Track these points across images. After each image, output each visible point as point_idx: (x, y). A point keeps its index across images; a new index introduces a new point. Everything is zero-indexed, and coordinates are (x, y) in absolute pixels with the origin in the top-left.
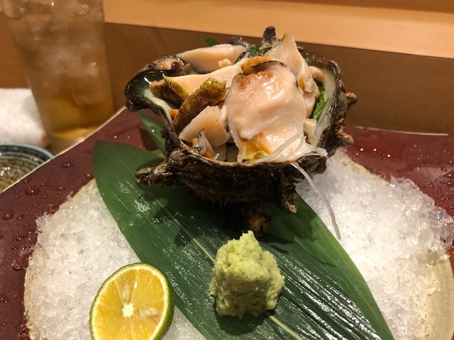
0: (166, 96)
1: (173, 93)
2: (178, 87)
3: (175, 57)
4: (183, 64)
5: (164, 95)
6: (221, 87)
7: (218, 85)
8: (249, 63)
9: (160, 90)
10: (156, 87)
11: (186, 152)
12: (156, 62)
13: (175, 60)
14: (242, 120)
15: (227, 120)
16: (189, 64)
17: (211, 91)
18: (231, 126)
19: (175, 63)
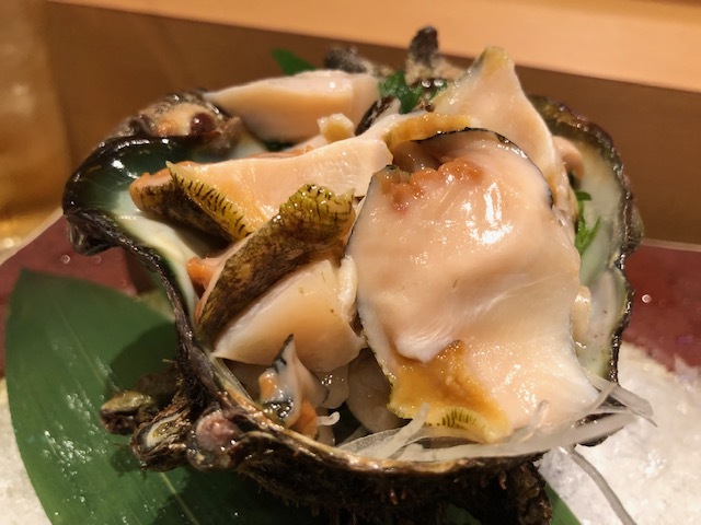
0: (179, 217)
1: (197, 210)
2: (210, 197)
3: (201, 100)
4: (220, 117)
5: (172, 212)
6: (340, 209)
7: (331, 203)
8: (406, 132)
9: (158, 199)
10: (149, 192)
11: (241, 423)
12: (150, 112)
13: (200, 109)
14: (399, 302)
15: (357, 302)
16: (235, 120)
17: (312, 223)
18: (368, 318)
19: (201, 116)
